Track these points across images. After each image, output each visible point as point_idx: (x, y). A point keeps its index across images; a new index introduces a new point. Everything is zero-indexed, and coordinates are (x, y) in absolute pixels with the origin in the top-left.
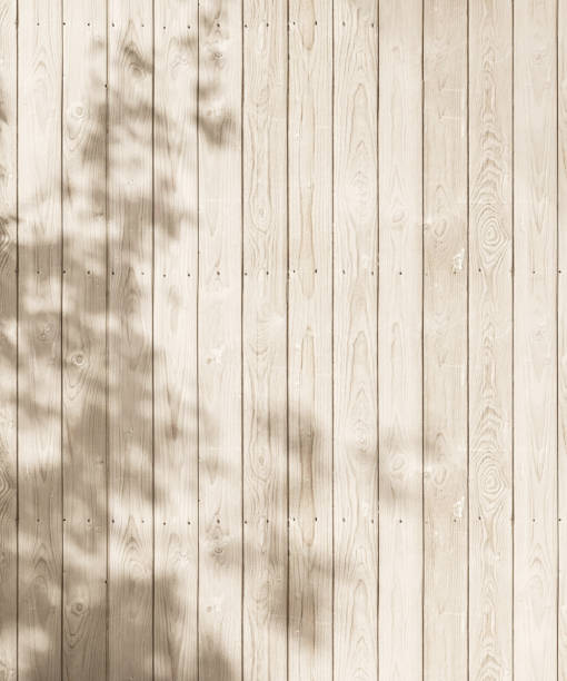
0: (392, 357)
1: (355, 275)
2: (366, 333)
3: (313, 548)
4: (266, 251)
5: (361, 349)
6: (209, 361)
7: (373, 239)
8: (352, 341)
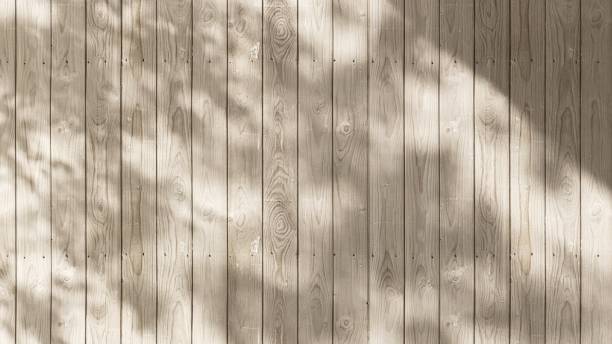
0: (592, 127)
1: (563, 63)
2: (572, 108)
3: (530, 277)
4: (493, 44)
5: (567, 122)
6: (448, 130)
7: (576, 35)
8: (560, 116)
